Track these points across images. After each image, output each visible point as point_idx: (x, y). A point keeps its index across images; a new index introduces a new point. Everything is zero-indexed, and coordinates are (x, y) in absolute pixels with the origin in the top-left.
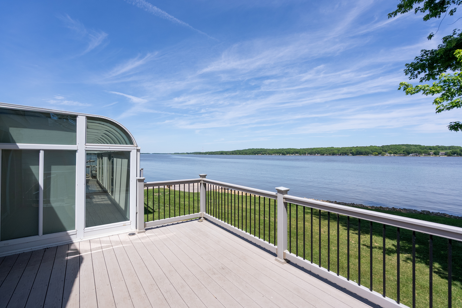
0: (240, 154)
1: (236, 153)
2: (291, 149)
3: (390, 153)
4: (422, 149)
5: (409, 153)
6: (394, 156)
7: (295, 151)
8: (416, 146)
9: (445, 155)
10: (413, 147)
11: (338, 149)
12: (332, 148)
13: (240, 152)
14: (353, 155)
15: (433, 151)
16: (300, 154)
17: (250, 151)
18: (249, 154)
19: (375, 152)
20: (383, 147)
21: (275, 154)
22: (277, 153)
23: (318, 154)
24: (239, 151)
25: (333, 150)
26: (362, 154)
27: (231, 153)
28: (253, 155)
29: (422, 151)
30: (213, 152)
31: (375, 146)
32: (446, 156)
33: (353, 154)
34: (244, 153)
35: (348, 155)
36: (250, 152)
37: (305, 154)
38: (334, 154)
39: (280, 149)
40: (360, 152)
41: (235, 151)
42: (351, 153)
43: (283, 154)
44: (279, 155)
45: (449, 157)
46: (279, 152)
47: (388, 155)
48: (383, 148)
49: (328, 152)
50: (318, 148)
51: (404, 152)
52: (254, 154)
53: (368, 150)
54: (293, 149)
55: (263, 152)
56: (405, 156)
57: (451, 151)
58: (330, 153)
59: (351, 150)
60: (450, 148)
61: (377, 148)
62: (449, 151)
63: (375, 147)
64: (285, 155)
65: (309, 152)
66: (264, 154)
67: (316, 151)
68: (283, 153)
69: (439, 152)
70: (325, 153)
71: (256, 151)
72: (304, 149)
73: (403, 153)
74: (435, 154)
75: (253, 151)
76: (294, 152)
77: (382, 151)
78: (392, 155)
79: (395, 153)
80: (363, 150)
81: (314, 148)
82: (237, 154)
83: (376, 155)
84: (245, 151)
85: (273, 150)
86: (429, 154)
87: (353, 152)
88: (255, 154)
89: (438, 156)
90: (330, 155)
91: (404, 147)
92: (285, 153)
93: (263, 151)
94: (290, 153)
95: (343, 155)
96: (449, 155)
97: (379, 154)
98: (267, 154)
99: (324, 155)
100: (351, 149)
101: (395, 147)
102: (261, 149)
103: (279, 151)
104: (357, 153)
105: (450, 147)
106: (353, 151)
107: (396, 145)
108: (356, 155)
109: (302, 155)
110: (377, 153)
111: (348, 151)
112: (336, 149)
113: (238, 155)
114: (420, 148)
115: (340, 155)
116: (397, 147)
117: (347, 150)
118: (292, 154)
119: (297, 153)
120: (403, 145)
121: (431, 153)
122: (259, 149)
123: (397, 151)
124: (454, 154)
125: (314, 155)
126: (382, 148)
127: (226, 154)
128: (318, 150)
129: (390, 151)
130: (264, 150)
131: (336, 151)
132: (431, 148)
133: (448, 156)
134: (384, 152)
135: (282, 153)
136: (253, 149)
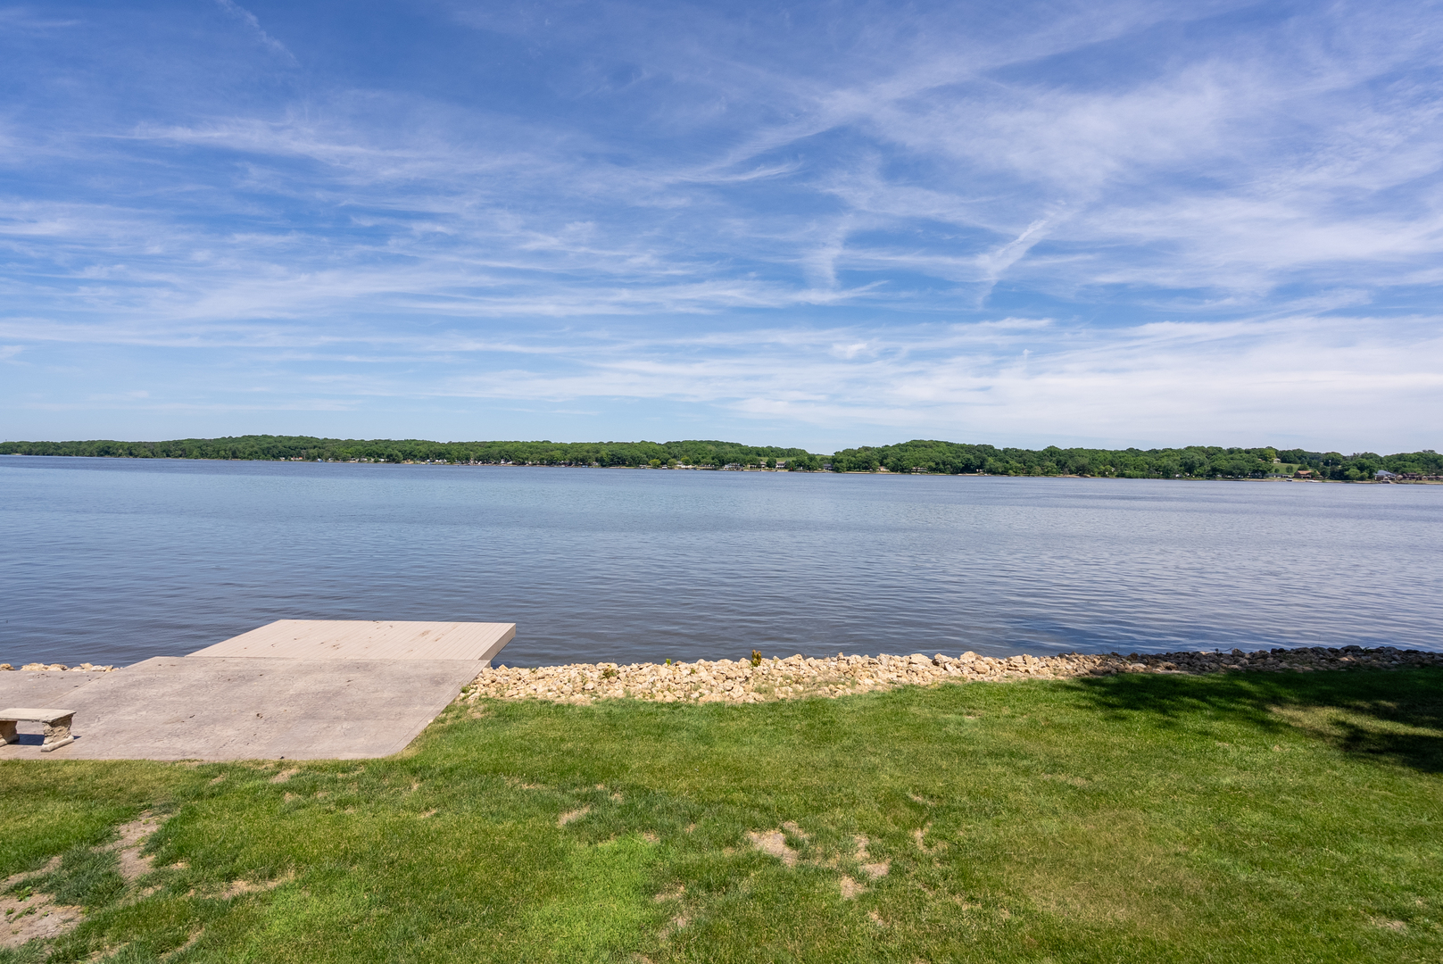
0: (204, 455)
1: (183, 450)
2: (418, 443)
3: (687, 463)
4: (743, 453)
5: (723, 463)
6: (695, 469)
7: (432, 449)
8: (732, 445)
9: (785, 468)
10: (728, 449)
11: (564, 449)
12: (545, 444)
13: (204, 448)
14: (603, 466)
15: (766, 459)
16: (451, 461)
17: (253, 446)
18: (251, 454)
19: (654, 458)
20: (669, 445)
21: (360, 457)
22: (367, 455)
23: (507, 461)
24: (198, 444)
25: (552, 451)
26: (624, 464)
27: (159, 450)
28: (268, 459)
29: (748, 458)
30: (54, 444)
31: (651, 443)
32: (787, 471)
33: (603, 463)
34: (223, 453)
35: (590, 465)
36: (255, 449)
37: (468, 459)
38: (552, 462)
39: (376, 442)
40: (619, 458)
41: (177, 443)
42: (597, 461)
43: (392, 459)
44: (376, 462)
45: (792, 473)
46: (377, 453)
47: (680, 468)
48: (669, 448)
49: (537, 456)
50: (506, 443)
51: (713, 459)
52: (274, 456)
53: (639, 454)
54: (424, 442)
55: (314, 452)
56: (715, 469)
57: (795, 459)
58: (543, 459)
59: (598, 452)
60: (791, 452)
61: (657, 448)
62: (790, 459)
63: (651, 446)
64: (398, 462)
65: (480, 453)
66: (314, 459)
67: (500, 452)
68: (392, 455)
69: (775, 462)
70: (527, 459)
71: (279, 445)
72: (462, 444)
73: (712, 461)
74: (770, 465)
75: (266, 445)
76: (431, 451)
77: (669, 456)
78: (690, 466)
79: (697, 462)
80: (626, 453)
81: (494, 442)
82: (187, 457)
83: (656, 467)
84: (230, 445)
85: (349, 443)
86: (759, 466)
87: (602, 457)
88: (276, 457)
89: (774, 470)
90: (542, 464)
91: (710, 447)
92: (397, 455)
93: (311, 445)
94: (415, 456)
95: (577, 465)
96: (792, 470)
97: (663, 464)
98: (327, 459)
99: (524, 464)
100: (597, 447)
101: (693, 446)
102: (301, 438)
103: (374, 448)
104: (612, 460)
105: (790, 450)
106: (603, 453)
107: (695, 443)
108: (611, 465)
109: (457, 464)
110: (659, 462)
111: (590, 454)
112: (558, 447)
113: (196, 457)
114: (740, 450)
115: (570, 464)
116: (698, 447)
117: (588, 452)
118: (423, 459)
119: (440, 456)
120: (709, 442)
121: (762, 463)
122: (291, 438)
123: (700, 457)
124: (800, 465)
125: (495, 463)
126: (666, 449)
127: (131, 454)
128: (507, 447)
129: (687, 458)
130: (316, 444)
131: (557, 454)
132: (759, 452)
133: (790, 470)
134: (673, 460)
135: (388, 457)
136: (265, 436)
